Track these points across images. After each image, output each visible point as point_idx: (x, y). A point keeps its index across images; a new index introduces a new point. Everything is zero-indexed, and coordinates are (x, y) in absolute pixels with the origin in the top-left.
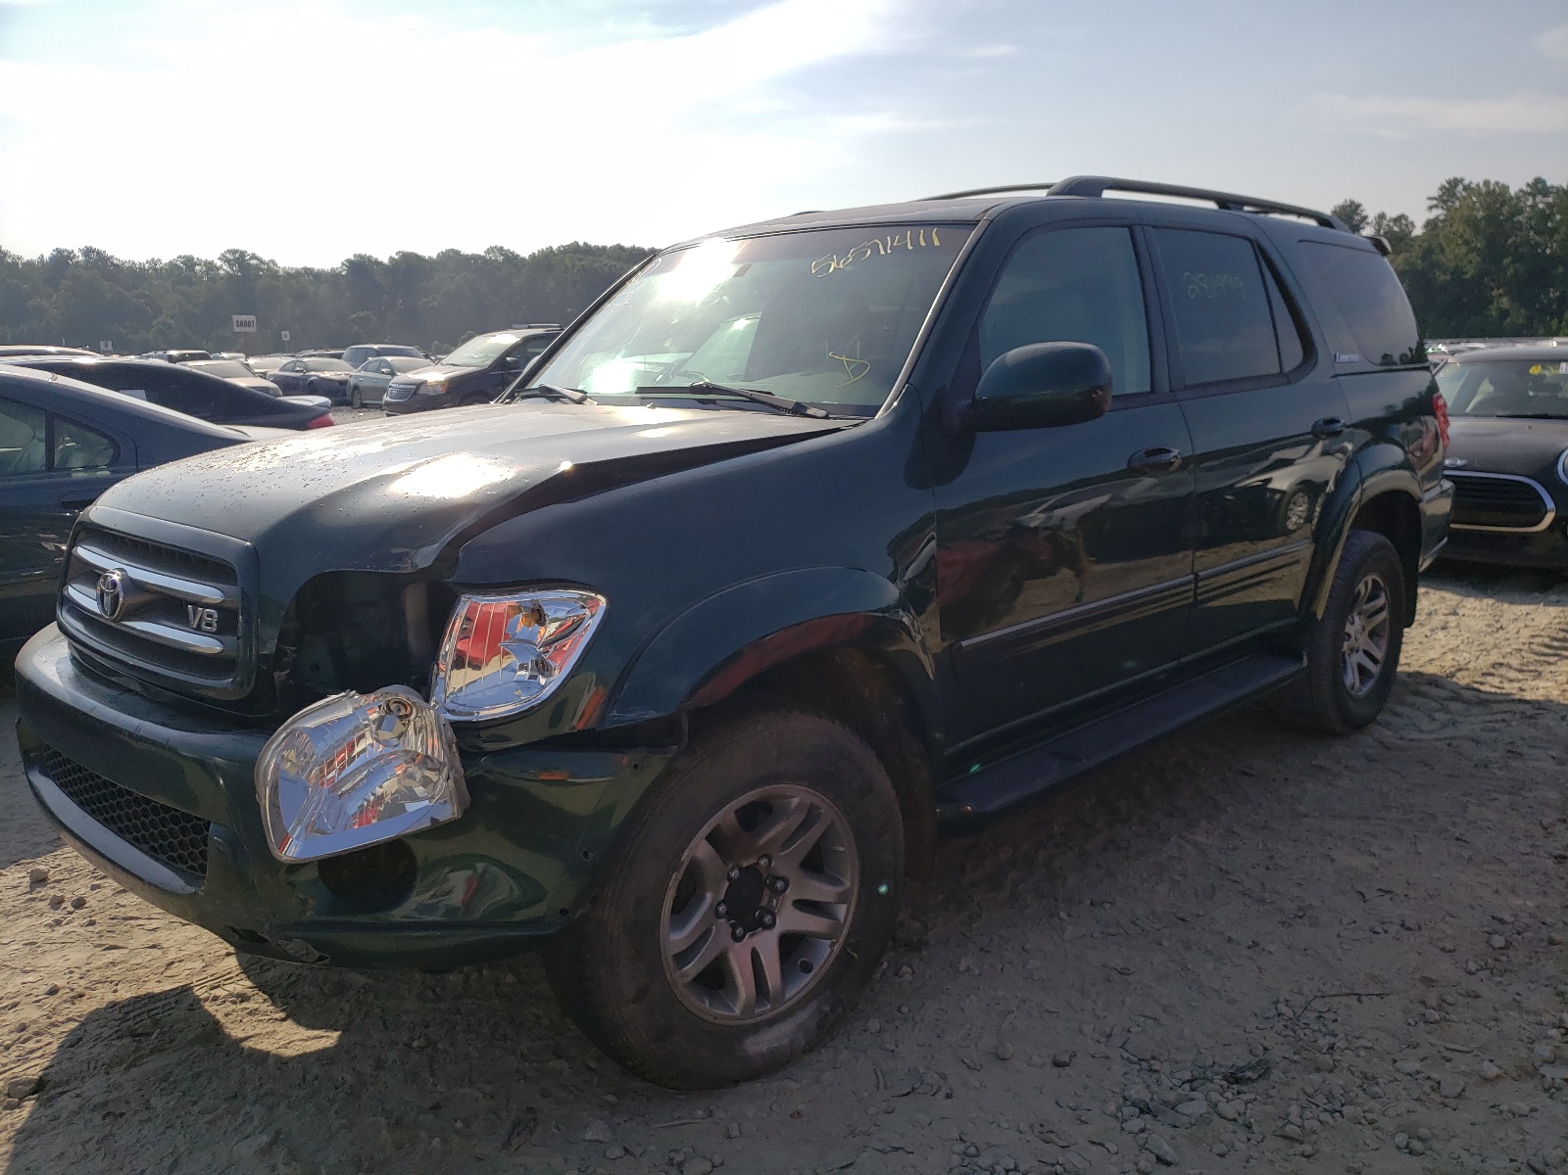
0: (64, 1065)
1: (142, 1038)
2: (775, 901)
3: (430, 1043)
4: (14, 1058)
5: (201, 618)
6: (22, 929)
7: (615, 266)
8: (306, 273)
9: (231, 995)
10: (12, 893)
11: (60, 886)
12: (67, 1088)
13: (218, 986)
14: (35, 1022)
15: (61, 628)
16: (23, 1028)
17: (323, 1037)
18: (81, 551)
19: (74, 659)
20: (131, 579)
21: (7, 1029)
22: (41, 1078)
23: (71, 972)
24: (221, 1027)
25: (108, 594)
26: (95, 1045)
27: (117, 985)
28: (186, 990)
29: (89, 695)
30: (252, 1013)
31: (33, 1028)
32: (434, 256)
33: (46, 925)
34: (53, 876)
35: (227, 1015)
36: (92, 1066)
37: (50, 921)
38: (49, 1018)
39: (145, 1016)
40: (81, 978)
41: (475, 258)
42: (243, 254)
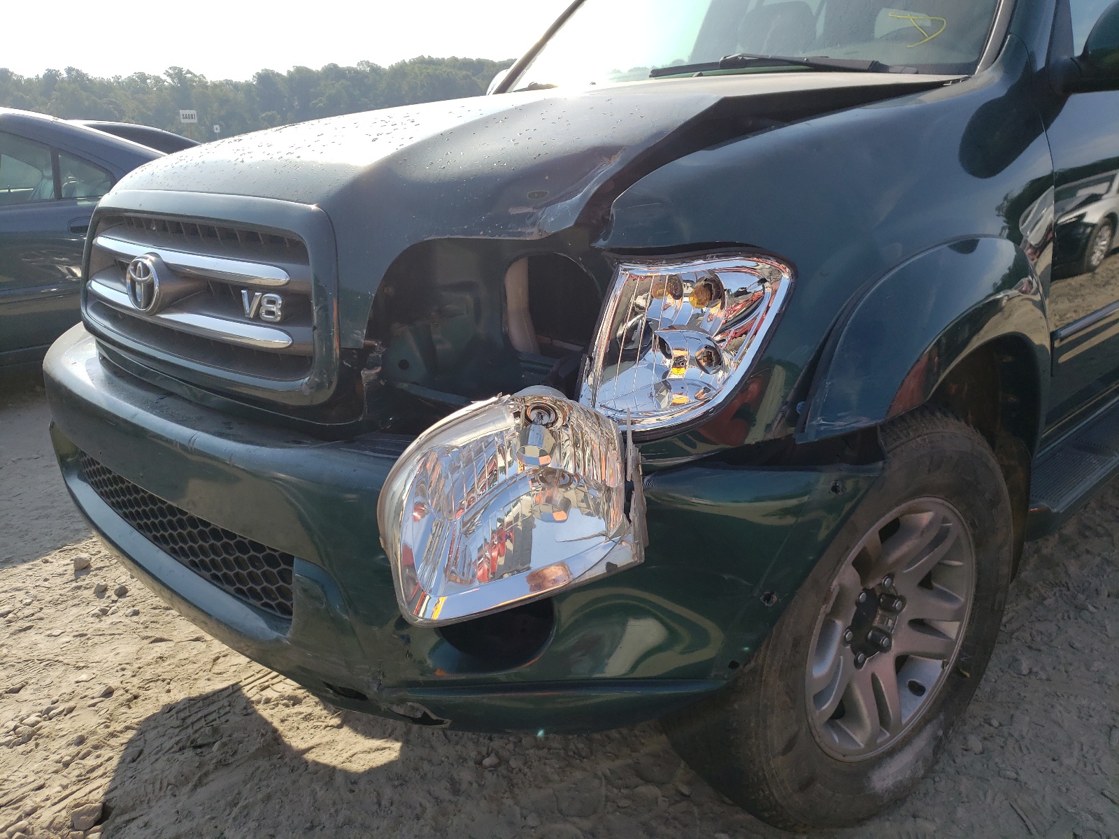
0: (129, 786)
1: (203, 749)
2: (890, 621)
3: (502, 761)
4: (74, 779)
5: (260, 305)
6: (71, 619)
7: (451, 72)
8: (227, 83)
9: (282, 697)
10: (59, 580)
11: (101, 573)
12: (133, 815)
13: (268, 687)
14: (93, 733)
15: (90, 328)
16: (81, 741)
17: (384, 749)
18: (102, 241)
19: (104, 360)
20: (167, 265)
21: (64, 742)
22: (104, 804)
23: (123, 669)
24: (280, 736)
25: (140, 283)
26: (157, 760)
27: (169, 684)
28: (235, 689)
29: (126, 399)
30: (307, 718)
31: (92, 741)
32: (320, 69)
33: (93, 615)
34: (95, 563)
35: (282, 721)
36: (158, 786)
37: (96, 611)
38: (107, 727)
39: (203, 722)
40: (134, 676)
41: (349, 70)
42: (180, 70)
